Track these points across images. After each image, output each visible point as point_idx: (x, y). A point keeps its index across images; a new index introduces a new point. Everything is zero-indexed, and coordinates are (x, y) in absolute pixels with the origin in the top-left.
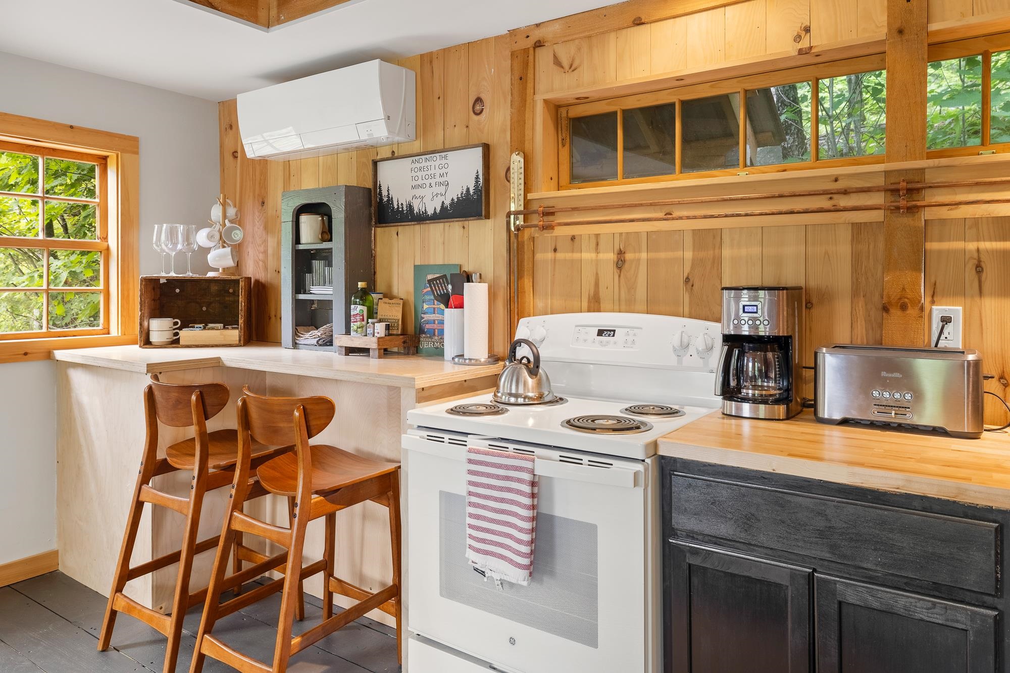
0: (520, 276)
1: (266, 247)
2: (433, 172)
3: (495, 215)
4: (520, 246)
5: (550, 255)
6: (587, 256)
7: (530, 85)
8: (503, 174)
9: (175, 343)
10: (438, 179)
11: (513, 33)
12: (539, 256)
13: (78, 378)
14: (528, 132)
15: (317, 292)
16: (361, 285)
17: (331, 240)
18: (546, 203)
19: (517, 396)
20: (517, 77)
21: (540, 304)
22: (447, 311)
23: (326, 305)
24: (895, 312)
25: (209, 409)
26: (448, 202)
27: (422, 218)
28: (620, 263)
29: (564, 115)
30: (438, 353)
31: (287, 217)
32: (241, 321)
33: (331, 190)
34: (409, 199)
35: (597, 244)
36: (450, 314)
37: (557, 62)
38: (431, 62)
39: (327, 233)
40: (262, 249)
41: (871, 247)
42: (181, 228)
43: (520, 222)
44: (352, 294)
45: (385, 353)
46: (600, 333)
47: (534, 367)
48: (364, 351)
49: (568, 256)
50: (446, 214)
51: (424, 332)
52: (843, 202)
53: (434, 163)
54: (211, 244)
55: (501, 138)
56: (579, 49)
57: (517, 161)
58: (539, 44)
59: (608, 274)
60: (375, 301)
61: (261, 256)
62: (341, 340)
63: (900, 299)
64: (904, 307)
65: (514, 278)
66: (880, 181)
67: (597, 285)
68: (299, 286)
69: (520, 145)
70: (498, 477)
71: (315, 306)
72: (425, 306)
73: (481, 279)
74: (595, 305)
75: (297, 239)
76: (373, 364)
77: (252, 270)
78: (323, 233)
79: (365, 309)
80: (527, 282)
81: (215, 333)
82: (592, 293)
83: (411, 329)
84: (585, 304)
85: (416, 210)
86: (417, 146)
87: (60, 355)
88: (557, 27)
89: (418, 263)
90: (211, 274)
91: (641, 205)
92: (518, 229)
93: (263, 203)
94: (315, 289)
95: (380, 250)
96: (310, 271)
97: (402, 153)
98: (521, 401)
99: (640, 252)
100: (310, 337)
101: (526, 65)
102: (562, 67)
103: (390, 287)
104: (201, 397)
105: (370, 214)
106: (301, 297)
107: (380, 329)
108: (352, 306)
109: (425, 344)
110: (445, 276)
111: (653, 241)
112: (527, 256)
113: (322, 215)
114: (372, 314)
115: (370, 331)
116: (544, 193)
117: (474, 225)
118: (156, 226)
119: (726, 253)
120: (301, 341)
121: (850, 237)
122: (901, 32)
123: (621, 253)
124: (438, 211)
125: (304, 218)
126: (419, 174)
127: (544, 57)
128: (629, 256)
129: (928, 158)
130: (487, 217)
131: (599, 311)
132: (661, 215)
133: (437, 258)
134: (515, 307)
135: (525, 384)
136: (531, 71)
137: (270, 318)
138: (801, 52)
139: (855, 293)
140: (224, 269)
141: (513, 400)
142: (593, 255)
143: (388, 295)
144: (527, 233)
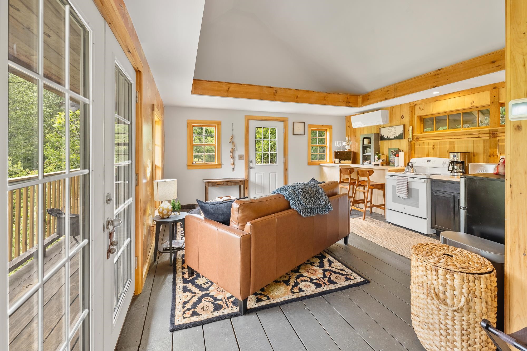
0: (411, 150)
1: (356, 145)
2: (393, 130)
3: (406, 138)
4: (411, 145)
5: (418, 146)
6: (426, 146)
7: (414, 113)
8: (408, 130)
9: (340, 163)
10: (394, 132)
11: (410, 103)
12: (416, 146)
13: (324, 168)
14: (413, 122)
15: (368, 154)
16: (377, 152)
17: (371, 144)
18: (417, 136)
19: (408, 172)
20: (411, 111)
21: (416, 156)
22: (395, 157)
23: (369, 156)
24: (492, 157)
25: (351, 172)
26: (396, 136)
27: (390, 139)
28: (433, 148)
29: (422, 118)
30: (394, 166)
31: (362, 140)
32: (352, 159)
33: (371, 134)
34: (387, 135)
35: (428, 144)
36: (396, 158)
37: (420, 108)
38: (392, 108)
39: (370, 142)
40: (355, 145)
41: (487, 144)
42: (340, 142)
43: (411, 140)
44: (375, 154)
45: (382, 165)
46: (427, 161)
47: (412, 167)
48: (378, 165)
49: (422, 146)
50: (395, 138)
51: (390, 161)
52: (481, 136)
53: (393, 128)
54: (346, 145)
55: (407, 124)
56: (425, 106)
57: (411, 128)
58: (416, 105)
59: (431, 150)
60: (380, 155)
61: (355, 147)
62: (373, 163)
63: (493, 154)
64: (494, 156)
65: (410, 151)
66: (489, 132)
67: (428, 152)
68: (364, 153)
69: (411, 125)
70: (402, 181)
71: (367, 157)
72: (391, 156)
73: (403, 151)
74: (428, 156)
75: (363, 144)
76: (380, 167)
77: (353, 150)
78: (369, 142)
79: (378, 157)
80: (413, 152)
81: (347, 161)
82: (427, 154)
83: (388, 161)
84: (426, 156)
85: (389, 138)
86: (389, 125)
87: (321, 164)
88: (420, 101)
89: (389, 148)
90: (346, 151)
91: (437, 137)
92: (411, 141)
93: (355, 136)
94: (367, 153)
95: (381, 145)
96: (366, 150)
97: (386, 126)
98: (409, 172)
99: (438, 145)
100: (366, 162)
101: (413, 109)
102: (421, 109)
103: (383, 153)
104: (350, 170)
105: (379, 138)
106: (364, 155)
107: (381, 161)
108: (375, 156)
109: (391, 164)
110: (395, 150)
111: (440, 143)
112: (413, 146)
113: (369, 139)
114: (379, 158)
115: (379, 161)
116: (416, 134)
117: (401, 140)
118: (336, 142)
119: (456, 146)
120: (364, 163)
121: (483, 142)
122: (493, 103)
123: (433, 146)
124: (394, 138)
125: (365, 140)
126: (390, 130)
127: (417, 107)
128: (435, 146)
129: (501, 127)
130: (404, 139)
131: (429, 157)
132: (442, 138)
133: (394, 147)
134: (410, 156)
135: (410, 169)
136: (414, 110)
137: (357, 159)
138: (472, 106)
139: (484, 153)
140: (348, 150)
141: (407, 172)
142: (427, 146)
143: (383, 154)
144: (413, 142)
